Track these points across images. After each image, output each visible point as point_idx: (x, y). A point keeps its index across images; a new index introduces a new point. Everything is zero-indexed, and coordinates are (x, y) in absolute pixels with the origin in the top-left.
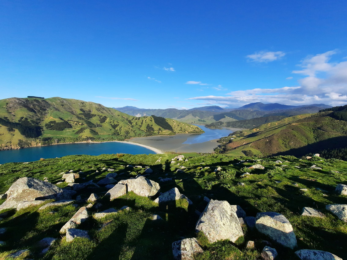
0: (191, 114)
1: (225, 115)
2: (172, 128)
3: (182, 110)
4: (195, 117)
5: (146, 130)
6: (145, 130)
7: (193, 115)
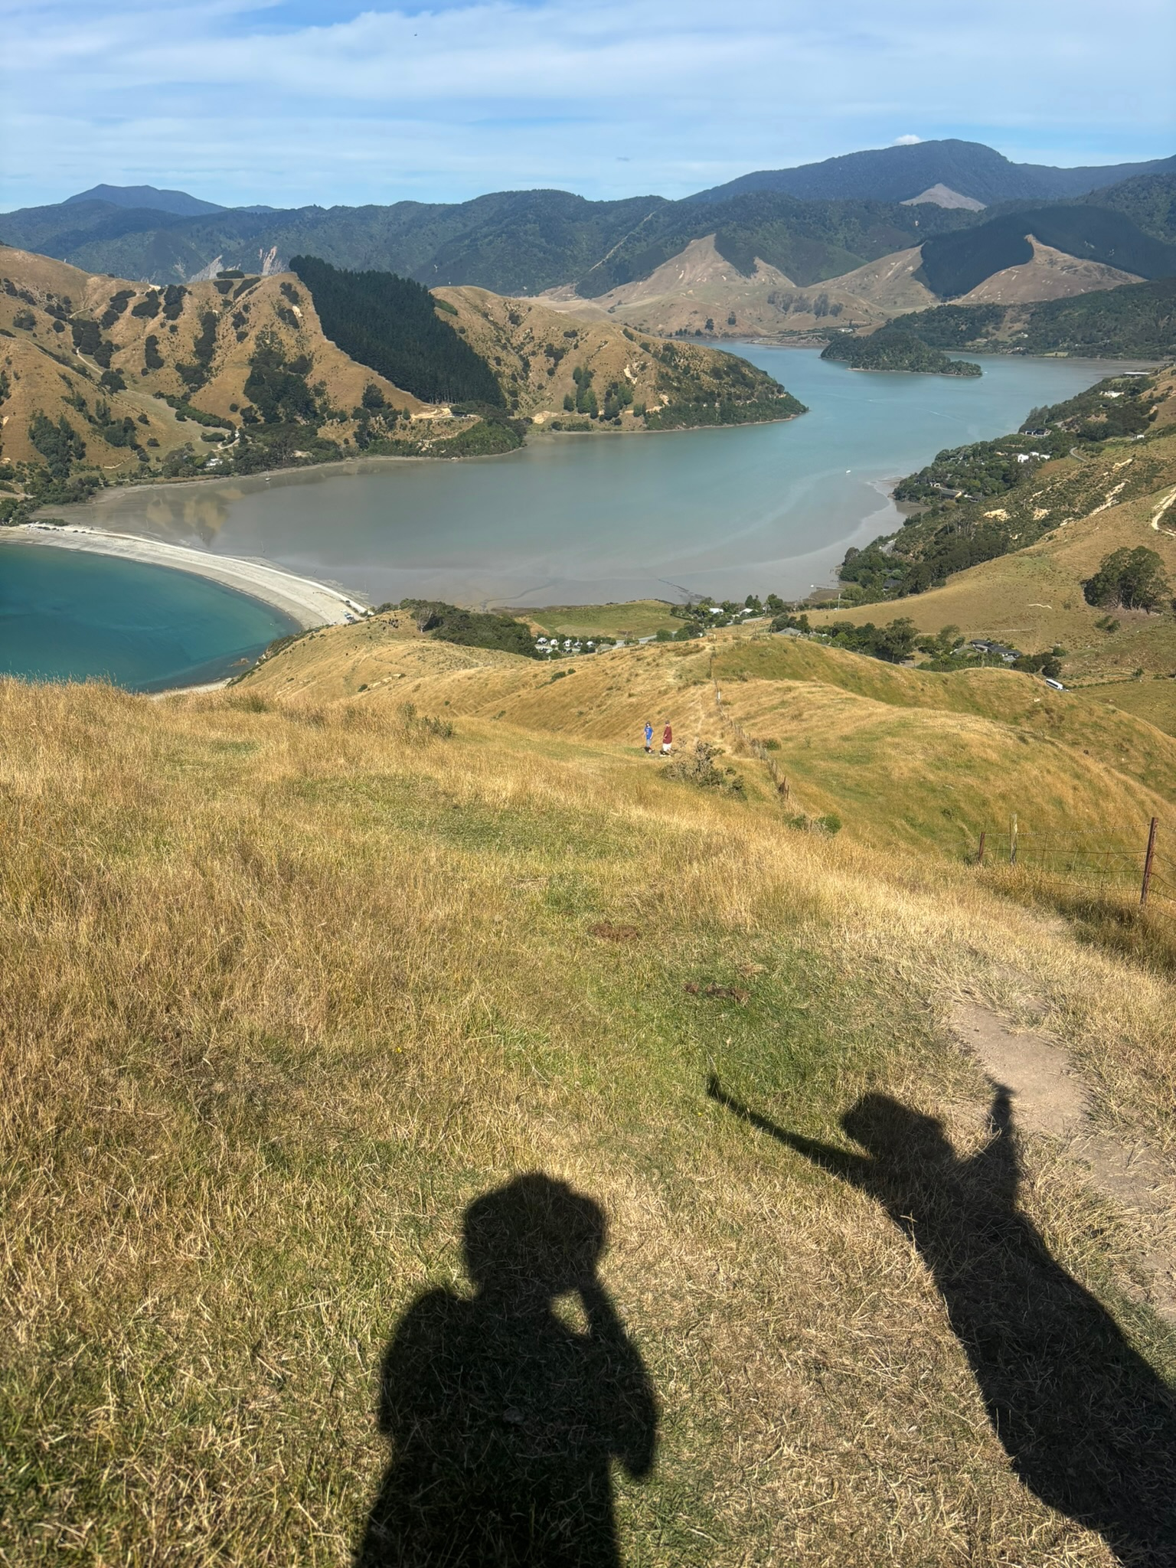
0: (711, 238)
1: (1030, 238)
2: (492, 379)
3: (627, 203)
4: (748, 269)
5: (249, 418)
6: (236, 418)
7: (726, 249)
